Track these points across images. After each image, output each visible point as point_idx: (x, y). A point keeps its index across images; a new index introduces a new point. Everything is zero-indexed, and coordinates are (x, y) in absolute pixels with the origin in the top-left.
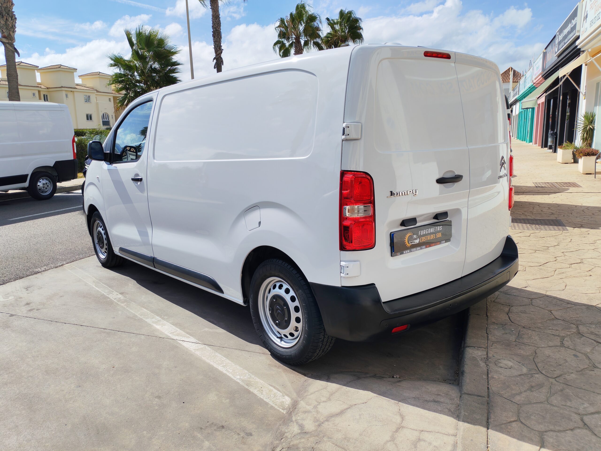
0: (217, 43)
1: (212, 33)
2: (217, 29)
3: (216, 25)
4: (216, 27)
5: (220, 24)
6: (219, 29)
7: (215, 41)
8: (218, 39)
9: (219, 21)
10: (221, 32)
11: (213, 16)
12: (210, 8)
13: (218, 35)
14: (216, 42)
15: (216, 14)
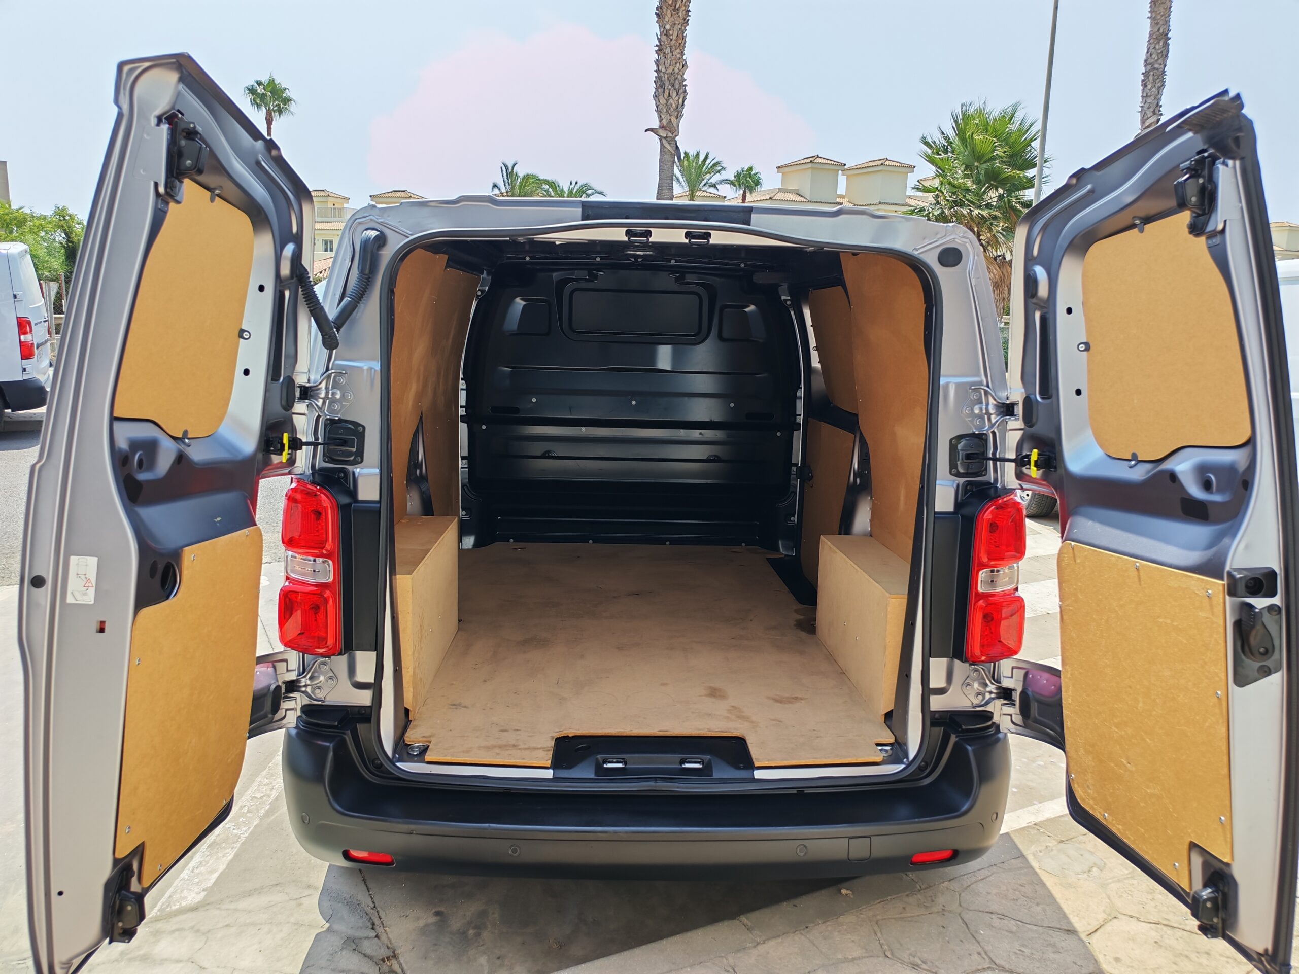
0: (1149, 100)
1: (1142, 77)
2: (1156, 66)
3: (1154, 56)
4: (1153, 61)
5: (1164, 53)
6: (1161, 65)
7: (1145, 95)
8: (1154, 89)
9: (1166, 45)
10: (1166, 73)
11: (1151, 35)
12: (1148, 18)
13: (1154, 80)
14: (1147, 96)
15: (1159, 30)
